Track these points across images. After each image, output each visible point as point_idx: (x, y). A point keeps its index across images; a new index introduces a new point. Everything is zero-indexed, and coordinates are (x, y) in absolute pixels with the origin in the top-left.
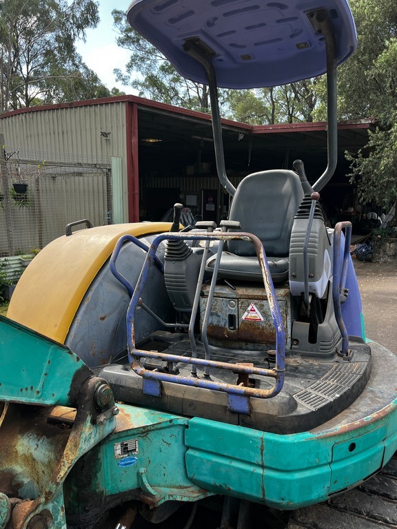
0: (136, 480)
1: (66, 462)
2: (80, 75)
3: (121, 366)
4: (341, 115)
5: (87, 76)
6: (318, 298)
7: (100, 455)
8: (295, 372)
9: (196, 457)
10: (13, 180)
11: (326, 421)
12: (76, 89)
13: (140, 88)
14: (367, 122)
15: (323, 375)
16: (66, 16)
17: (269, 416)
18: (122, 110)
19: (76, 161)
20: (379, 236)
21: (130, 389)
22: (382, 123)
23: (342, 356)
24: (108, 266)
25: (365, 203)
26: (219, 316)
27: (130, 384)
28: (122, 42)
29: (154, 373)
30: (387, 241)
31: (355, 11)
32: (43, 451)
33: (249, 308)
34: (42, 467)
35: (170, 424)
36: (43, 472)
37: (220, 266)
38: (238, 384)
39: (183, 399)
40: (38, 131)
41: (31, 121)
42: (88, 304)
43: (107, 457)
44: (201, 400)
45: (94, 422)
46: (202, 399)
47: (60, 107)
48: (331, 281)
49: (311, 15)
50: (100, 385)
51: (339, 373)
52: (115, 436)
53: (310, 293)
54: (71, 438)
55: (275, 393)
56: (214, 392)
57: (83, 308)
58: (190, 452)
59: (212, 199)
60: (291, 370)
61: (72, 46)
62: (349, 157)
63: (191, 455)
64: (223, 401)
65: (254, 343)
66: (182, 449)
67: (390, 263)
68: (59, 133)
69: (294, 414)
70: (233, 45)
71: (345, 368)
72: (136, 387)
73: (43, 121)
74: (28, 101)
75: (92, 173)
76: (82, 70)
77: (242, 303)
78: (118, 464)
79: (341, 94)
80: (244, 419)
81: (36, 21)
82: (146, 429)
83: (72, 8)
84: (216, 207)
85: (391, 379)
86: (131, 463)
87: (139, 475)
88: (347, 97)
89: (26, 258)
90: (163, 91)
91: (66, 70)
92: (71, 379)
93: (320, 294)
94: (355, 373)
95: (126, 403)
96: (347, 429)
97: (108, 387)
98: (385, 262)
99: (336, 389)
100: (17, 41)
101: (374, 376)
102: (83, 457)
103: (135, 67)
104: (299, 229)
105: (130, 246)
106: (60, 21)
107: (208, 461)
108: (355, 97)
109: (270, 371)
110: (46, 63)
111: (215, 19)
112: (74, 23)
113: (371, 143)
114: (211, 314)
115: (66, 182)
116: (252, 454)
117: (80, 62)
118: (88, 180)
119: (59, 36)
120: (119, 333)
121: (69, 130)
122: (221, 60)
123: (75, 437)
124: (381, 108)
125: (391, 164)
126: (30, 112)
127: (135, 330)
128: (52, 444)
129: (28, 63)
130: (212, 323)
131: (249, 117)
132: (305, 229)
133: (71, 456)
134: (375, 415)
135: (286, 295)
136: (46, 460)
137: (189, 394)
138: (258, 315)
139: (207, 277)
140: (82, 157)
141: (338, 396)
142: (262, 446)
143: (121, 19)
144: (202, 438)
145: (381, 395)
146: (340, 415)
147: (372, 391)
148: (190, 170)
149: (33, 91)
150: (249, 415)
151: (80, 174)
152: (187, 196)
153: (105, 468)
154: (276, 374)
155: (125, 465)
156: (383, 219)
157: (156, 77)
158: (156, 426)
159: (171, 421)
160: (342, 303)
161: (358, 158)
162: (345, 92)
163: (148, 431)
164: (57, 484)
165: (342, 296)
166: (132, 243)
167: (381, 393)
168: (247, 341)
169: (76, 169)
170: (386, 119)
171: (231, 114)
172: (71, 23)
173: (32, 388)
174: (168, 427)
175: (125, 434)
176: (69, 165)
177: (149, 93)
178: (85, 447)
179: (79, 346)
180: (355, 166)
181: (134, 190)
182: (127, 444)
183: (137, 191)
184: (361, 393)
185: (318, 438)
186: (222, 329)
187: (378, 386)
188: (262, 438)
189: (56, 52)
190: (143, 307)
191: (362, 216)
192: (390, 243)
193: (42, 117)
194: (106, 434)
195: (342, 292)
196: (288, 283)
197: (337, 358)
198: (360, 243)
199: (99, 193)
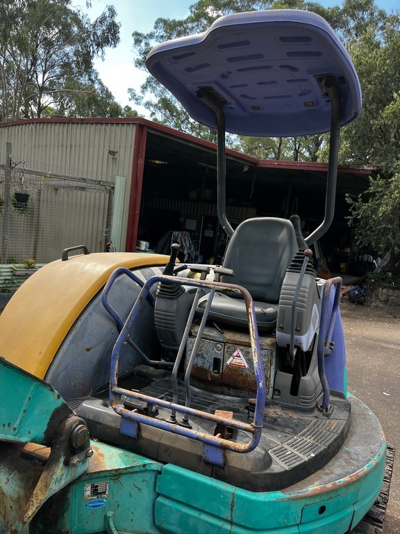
0: (103, 523)
1: (35, 502)
2: (95, 91)
3: (100, 401)
4: (345, 159)
5: (102, 92)
6: (302, 351)
7: (69, 495)
8: (273, 424)
9: (165, 505)
10: (15, 189)
11: (298, 482)
12: (89, 104)
13: (152, 109)
14: (369, 169)
15: (300, 431)
16: (87, 32)
17: (243, 472)
18: (131, 132)
19: (80, 176)
20: (373, 280)
21: (107, 427)
22: (383, 171)
23: (321, 411)
24: (100, 296)
25: (361, 246)
26: (204, 358)
27: (108, 421)
28: (139, 63)
29: (133, 413)
30: (380, 286)
31: (367, 62)
32: (13, 486)
33: (235, 354)
34: (11, 502)
35: (143, 469)
36: (11, 507)
37: (211, 308)
38: (215, 435)
39: (159, 444)
40: (46, 142)
41: (41, 131)
42: (76, 334)
43: (75, 497)
44: (177, 447)
45: (67, 463)
46: (178, 445)
47: (71, 121)
48: (318, 334)
49: (320, 80)
50: (77, 426)
51: (317, 429)
52: (87, 477)
53: (296, 346)
54: (42, 477)
55: (251, 449)
56: (191, 441)
57: (70, 337)
58: (160, 499)
59: (211, 226)
60: (269, 422)
61: (90, 63)
62: (349, 200)
63: (161, 503)
64: (198, 450)
65: (236, 389)
66: (152, 496)
67: (382, 308)
68: (67, 146)
69: (268, 471)
70: (244, 96)
71: (324, 425)
72: (113, 425)
73: (53, 132)
74: (41, 109)
75: (96, 189)
76: (97, 86)
77: (229, 347)
78: (86, 506)
79: (346, 139)
80: (218, 471)
81: (57, 33)
82: (118, 472)
83: (94, 26)
84: (215, 234)
85: (368, 440)
86: (99, 506)
87: (106, 519)
88: (352, 143)
89: (18, 268)
90: (175, 114)
91: (81, 84)
92: (48, 417)
93: (305, 347)
94: (332, 432)
95: (102, 440)
96: (318, 492)
97: (85, 429)
98: (377, 307)
99: (312, 447)
100: (36, 51)
101: (351, 436)
102: (52, 496)
103: (149, 89)
104: (290, 282)
105: (123, 278)
106: (80, 36)
107: (178, 511)
108: (360, 143)
109: (248, 426)
110: (62, 75)
111: (230, 73)
112: (94, 40)
113: (372, 189)
114: (197, 355)
115: (68, 196)
116: (222, 508)
117: (96, 77)
118: (90, 196)
119: (78, 50)
120: (103, 366)
121: (77, 144)
122: (232, 108)
123: (46, 478)
124: (384, 156)
125: (389, 211)
126: (40, 123)
127: (118, 367)
128: (23, 480)
129: (44, 73)
130: (196, 364)
131: (256, 148)
132: (296, 283)
133: (40, 496)
134: (347, 479)
135: (273, 345)
136: (15, 496)
137: (166, 440)
138: (242, 361)
139: (198, 317)
140: (87, 173)
141: (313, 455)
142: (233, 501)
143: (141, 41)
144: (174, 487)
145: (356, 457)
146: (313, 476)
147: (348, 452)
148: (193, 194)
149: (46, 100)
150: (223, 468)
151: (83, 189)
152: (187, 220)
153: (73, 508)
154: (253, 430)
155: (93, 507)
156: (378, 263)
157: (169, 100)
158: (129, 470)
159: (144, 466)
160: (326, 356)
161: (358, 202)
162: (350, 137)
163: (120, 474)
164: (24, 523)
165: (327, 349)
166: (125, 275)
167: (357, 454)
168: (229, 386)
169: (80, 184)
170: (388, 168)
171: (238, 143)
172: (91, 40)
173: (9, 424)
174: (141, 472)
175: (96, 475)
176: (74, 179)
177: (160, 114)
178: (55, 488)
179: (61, 376)
180: (354, 209)
181: (135, 210)
182: (97, 486)
183: (138, 212)
184: (336, 453)
185: (289, 499)
186: (206, 371)
187: (354, 447)
188: (233, 494)
189: (73, 65)
190: (129, 342)
191: (358, 257)
192: (383, 289)
193: (53, 129)
194: (77, 475)
195: (328, 344)
196: (275, 333)
197: (316, 413)
198: (354, 285)
199: (99, 209)
